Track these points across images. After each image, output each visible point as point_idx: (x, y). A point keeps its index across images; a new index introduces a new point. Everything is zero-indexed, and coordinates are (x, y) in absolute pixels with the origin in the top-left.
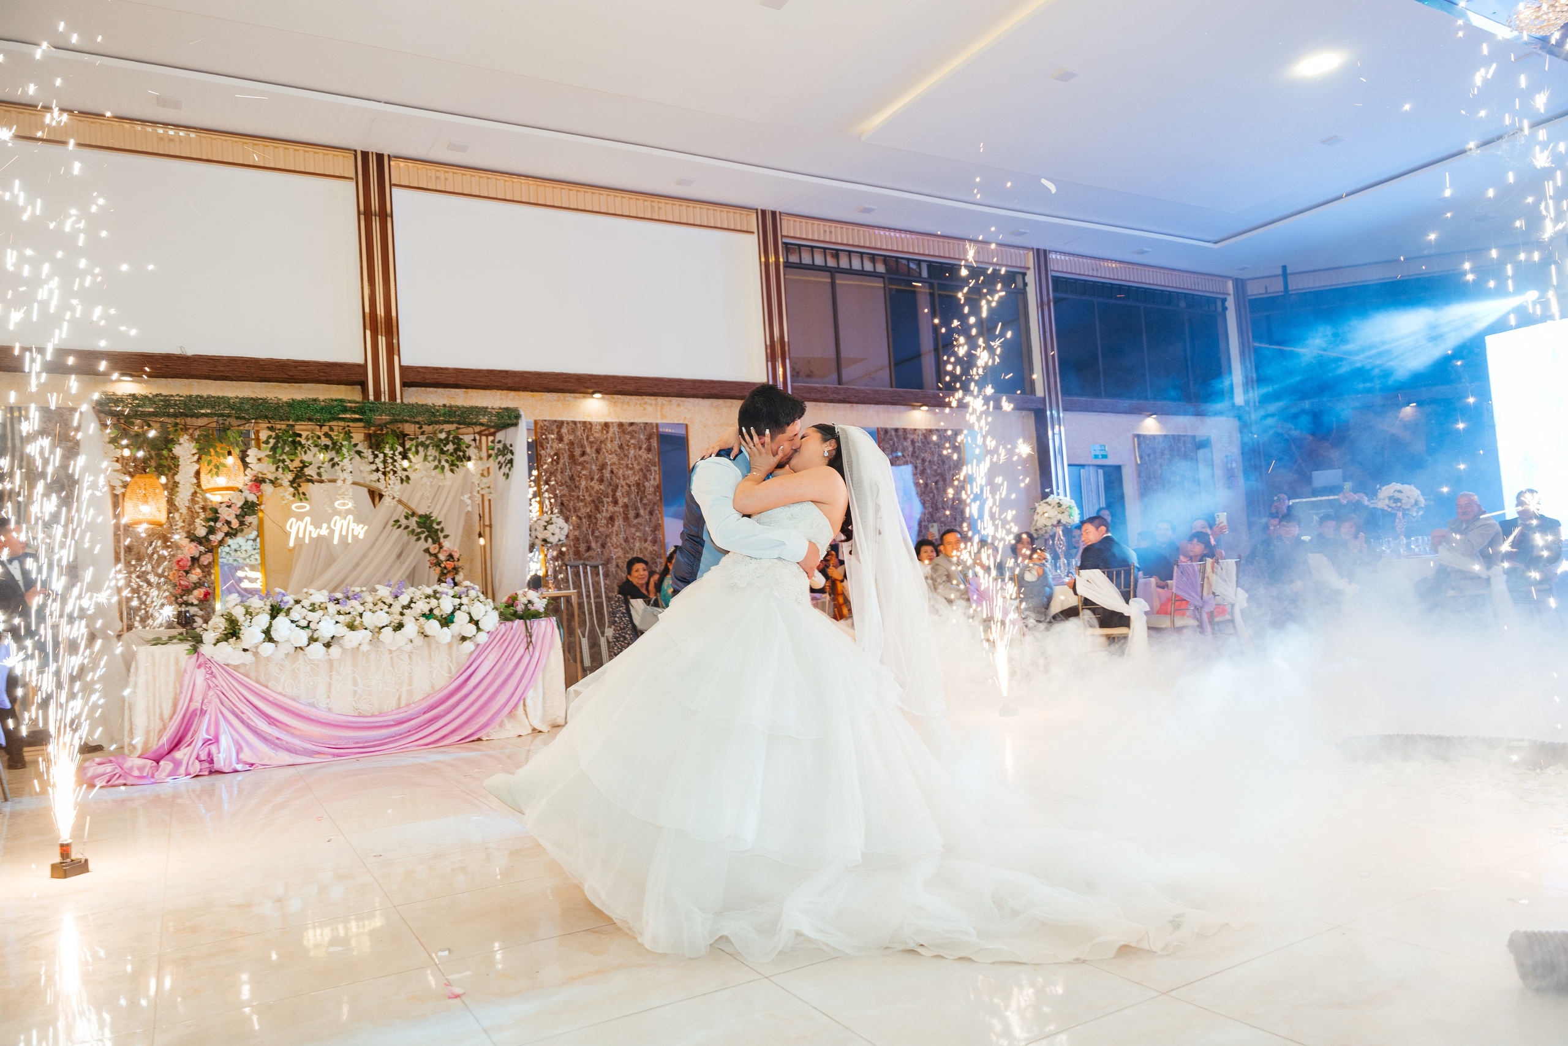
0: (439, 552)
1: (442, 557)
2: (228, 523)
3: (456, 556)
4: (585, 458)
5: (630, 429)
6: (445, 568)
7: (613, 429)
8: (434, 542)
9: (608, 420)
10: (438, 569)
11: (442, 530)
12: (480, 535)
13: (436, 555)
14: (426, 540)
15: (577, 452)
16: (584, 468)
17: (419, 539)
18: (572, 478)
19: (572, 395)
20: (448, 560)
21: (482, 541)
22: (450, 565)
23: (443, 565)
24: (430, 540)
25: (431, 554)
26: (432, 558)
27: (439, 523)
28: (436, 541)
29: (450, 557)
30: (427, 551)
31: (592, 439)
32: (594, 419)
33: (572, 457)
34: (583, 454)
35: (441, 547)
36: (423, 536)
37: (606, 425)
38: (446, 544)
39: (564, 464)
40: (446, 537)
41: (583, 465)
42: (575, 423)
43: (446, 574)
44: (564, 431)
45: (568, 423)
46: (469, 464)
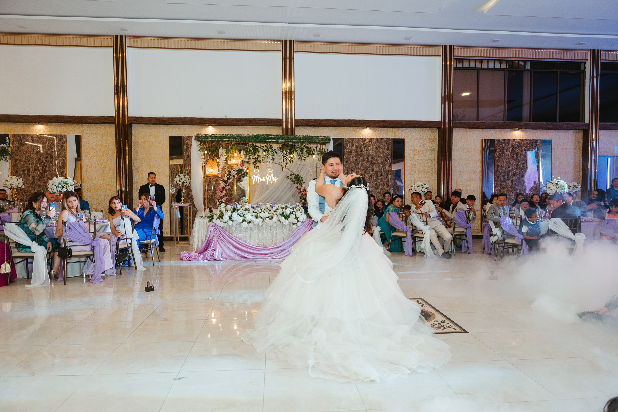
0: (301, 188)
1: (302, 190)
2: (234, 176)
5: (381, 141)
10: (300, 194)
11: (302, 180)
13: (300, 189)
15: (359, 150)
17: (295, 183)
19: (358, 128)
20: (304, 191)
23: (302, 193)
24: (298, 184)
25: (298, 189)
26: (299, 190)
27: (302, 178)
28: (300, 184)
32: (366, 137)
35: (301, 186)
36: (296, 182)
38: (303, 186)
40: (304, 183)
42: (359, 139)
43: (302, 196)
44: (354, 142)
45: (356, 139)
46: (314, 156)
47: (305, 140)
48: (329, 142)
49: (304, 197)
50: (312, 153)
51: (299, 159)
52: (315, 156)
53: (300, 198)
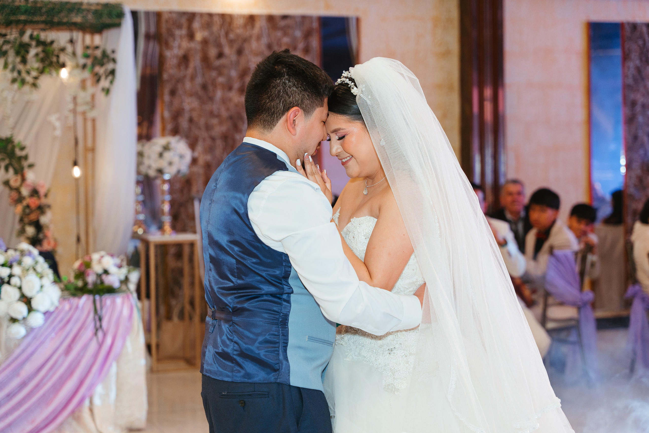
0: (21, 185)
1: (25, 192)
3: (42, 191)
4: (223, 61)
5: (283, 23)
6: (28, 206)
7: (260, 24)
8: (16, 172)
9: (255, 11)
10: (19, 208)
11: (26, 158)
12: (75, 164)
13: (18, 190)
14: (7, 169)
15: (213, 52)
16: (220, 74)
18: (204, 87)
20: (32, 196)
21: (77, 172)
22: (33, 202)
23: (25, 203)
24: (11, 171)
25: (11, 188)
26: (13, 192)
27: (23, 148)
28: (20, 172)
29: (35, 192)
30: (7, 183)
31: (232, 36)
33: (205, 59)
34: (220, 55)
35: (23, 179)
37: (251, 19)
38: (30, 176)
39: (195, 68)
40: (31, 166)
41: (220, 70)
42: (210, 15)
43: (28, 214)
44: (196, 25)
45: (201, 15)
46: (64, 73)
47: (34, 14)
48: (118, 25)
49: (33, 217)
50: (58, 62)
51: (14, 81)
52: (70, 73)
53: (21, 220)
